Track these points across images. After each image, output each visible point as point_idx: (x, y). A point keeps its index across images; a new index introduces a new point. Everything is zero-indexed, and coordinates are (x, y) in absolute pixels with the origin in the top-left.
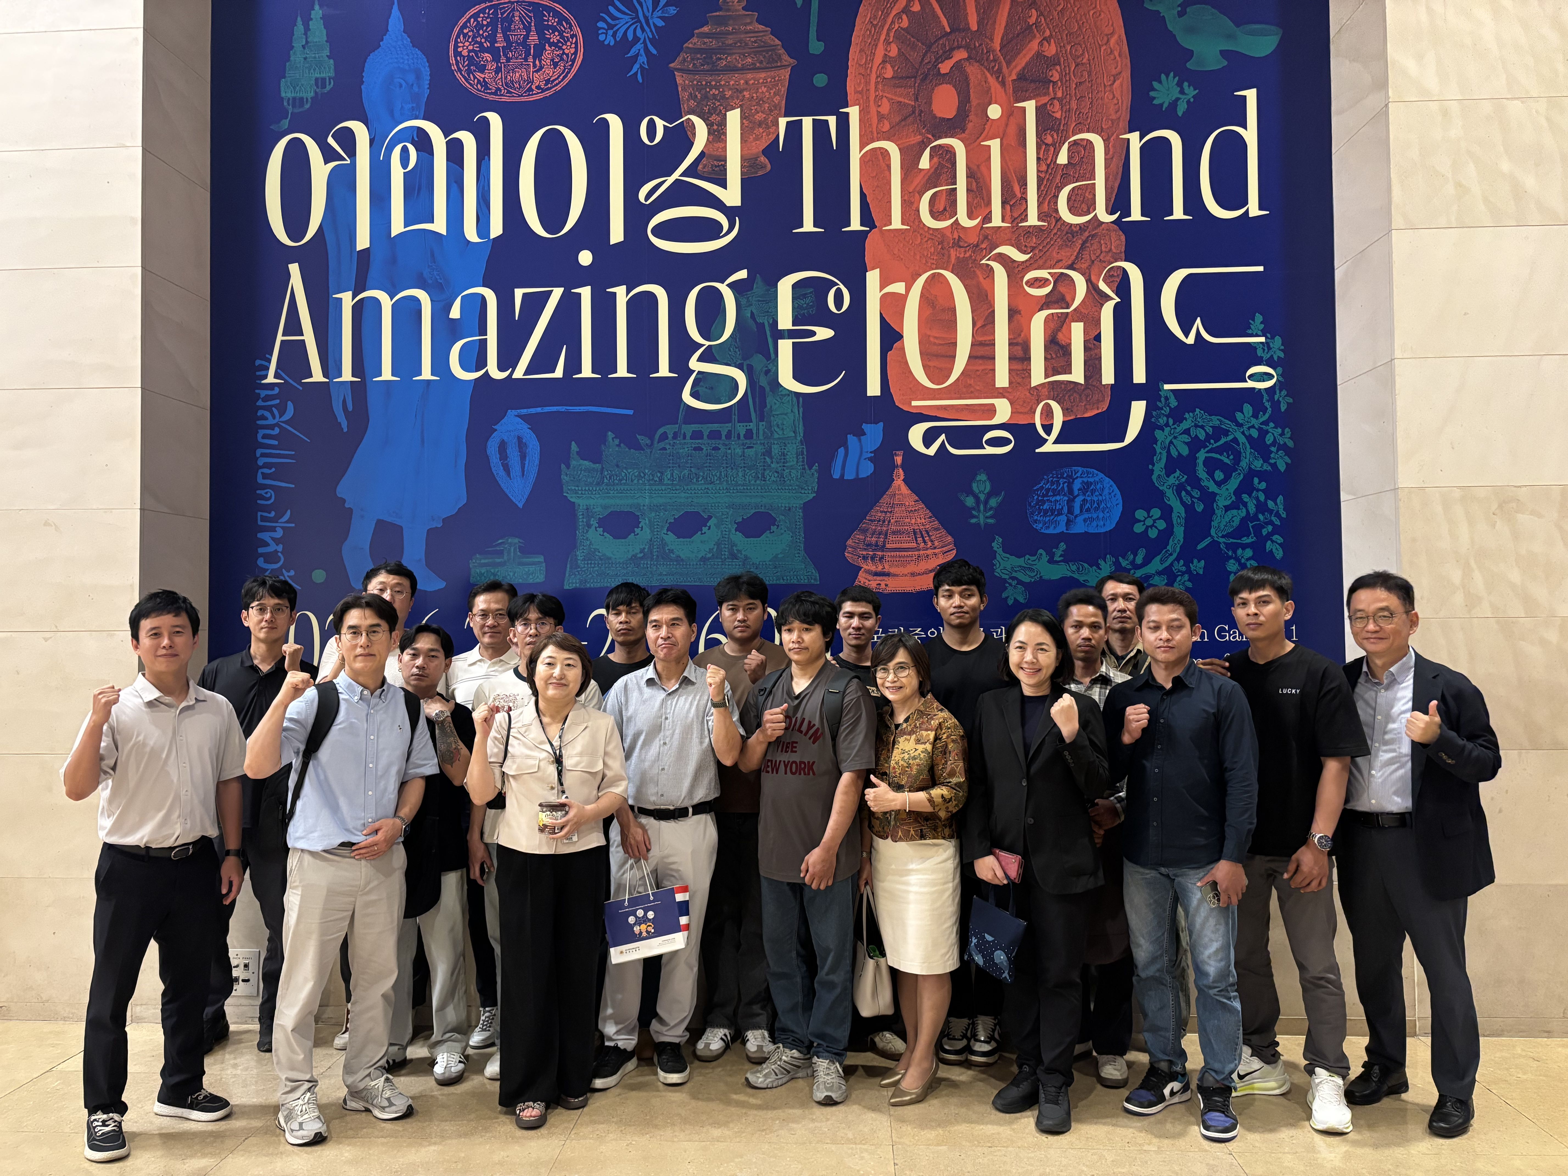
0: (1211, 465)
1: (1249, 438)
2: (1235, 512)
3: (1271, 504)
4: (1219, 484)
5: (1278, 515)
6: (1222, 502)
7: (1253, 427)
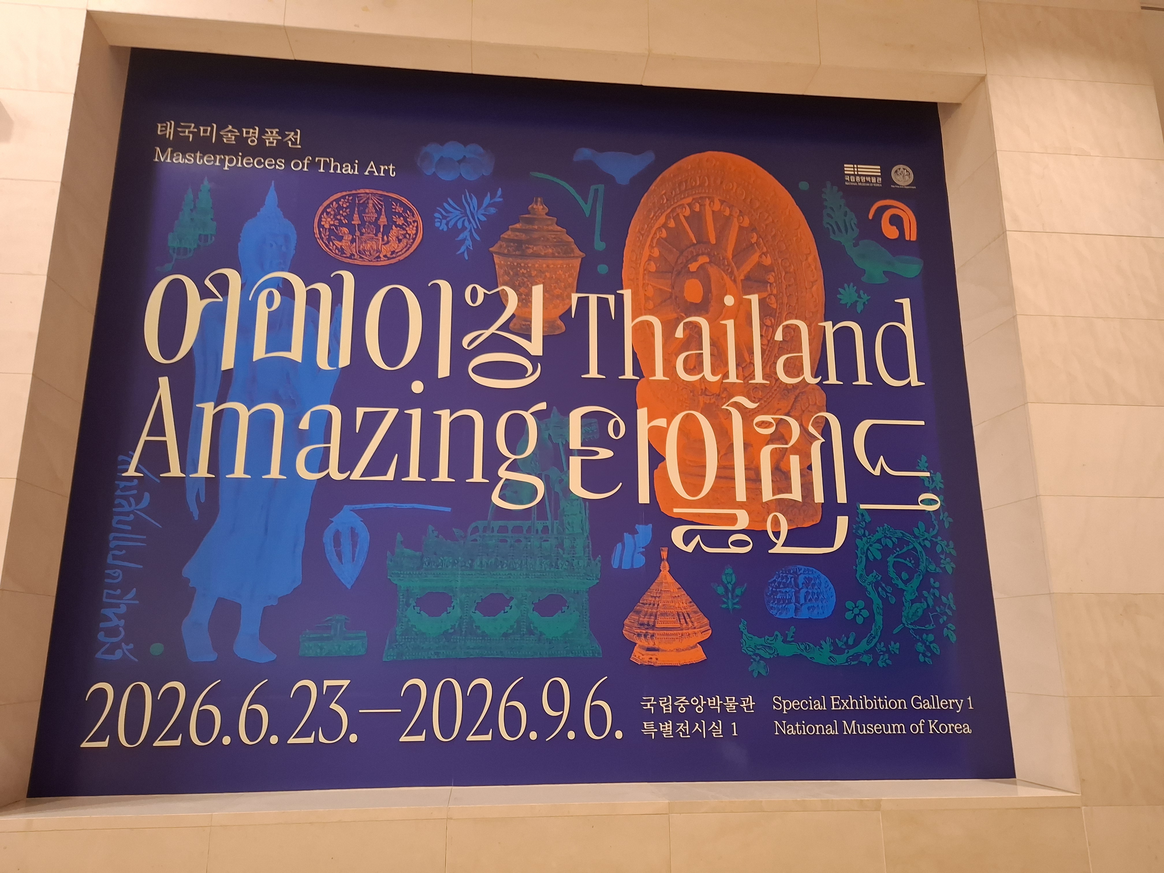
0: (899, 567)
1: (924, 547)
2: (918, 605)
3: (944, 599)
4: (906, 582)
5: (950, 608)
6: (909, 596)
7: (926, 539)
